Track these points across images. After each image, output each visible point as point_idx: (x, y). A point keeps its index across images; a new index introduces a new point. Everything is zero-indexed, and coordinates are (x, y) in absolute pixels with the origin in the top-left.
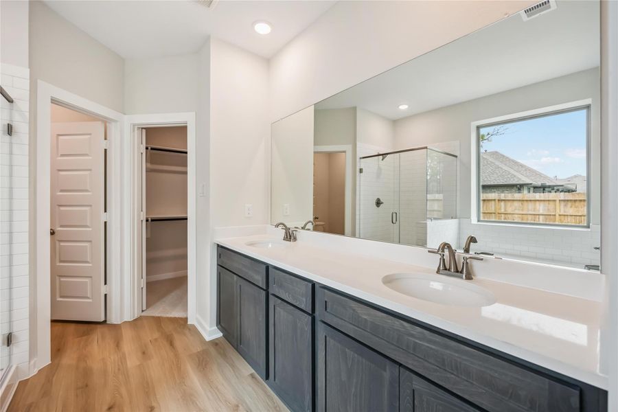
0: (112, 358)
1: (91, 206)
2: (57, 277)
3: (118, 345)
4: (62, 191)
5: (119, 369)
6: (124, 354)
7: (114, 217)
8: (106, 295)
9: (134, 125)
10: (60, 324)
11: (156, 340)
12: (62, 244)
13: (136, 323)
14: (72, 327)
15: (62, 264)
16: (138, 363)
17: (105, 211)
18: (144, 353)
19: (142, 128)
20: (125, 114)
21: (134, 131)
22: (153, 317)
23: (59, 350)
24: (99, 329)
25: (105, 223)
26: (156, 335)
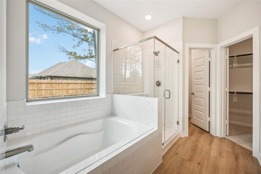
0: (207, 147)
1: (204, 85)
2: (194, 110)
3: (210, 144)
4: (196, 79)
5: (207, 153)
6: (211, 148)
7: (213, 89)
8: (209, 121)
9: (222, 47)
10: (195, 126)
11: (228, 152)
12: (196, 98)
13: (222, 139)
14: (198, 129)
15: (196, 105)
16: (216, 156)
17: (209, 87)
18: (220, 153)
19: (227, 47)
20: (218, 44)
21: (222, 50)
22: (231, 141)
23: (192, 134)
24: (206, 134)
25: (209, 92)
26: (230, 150)
